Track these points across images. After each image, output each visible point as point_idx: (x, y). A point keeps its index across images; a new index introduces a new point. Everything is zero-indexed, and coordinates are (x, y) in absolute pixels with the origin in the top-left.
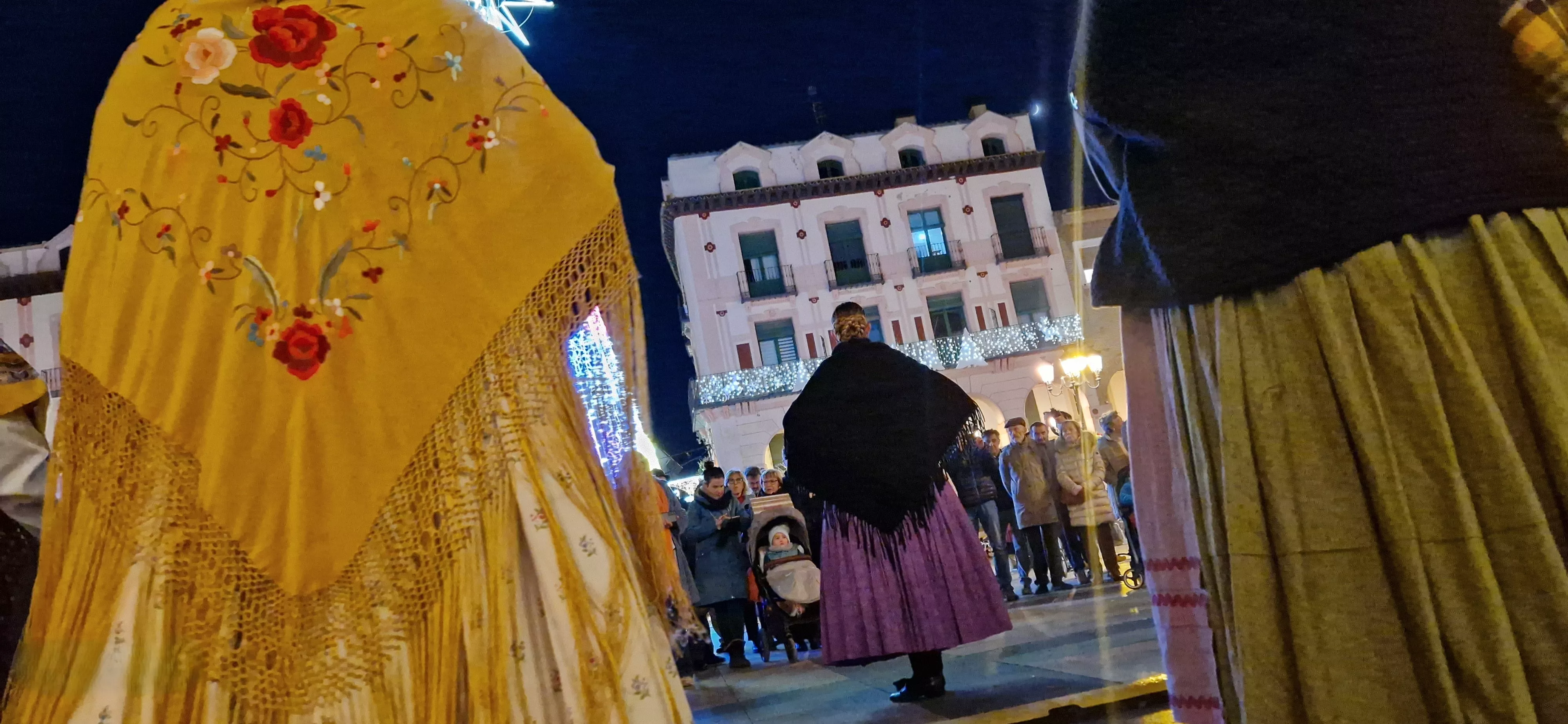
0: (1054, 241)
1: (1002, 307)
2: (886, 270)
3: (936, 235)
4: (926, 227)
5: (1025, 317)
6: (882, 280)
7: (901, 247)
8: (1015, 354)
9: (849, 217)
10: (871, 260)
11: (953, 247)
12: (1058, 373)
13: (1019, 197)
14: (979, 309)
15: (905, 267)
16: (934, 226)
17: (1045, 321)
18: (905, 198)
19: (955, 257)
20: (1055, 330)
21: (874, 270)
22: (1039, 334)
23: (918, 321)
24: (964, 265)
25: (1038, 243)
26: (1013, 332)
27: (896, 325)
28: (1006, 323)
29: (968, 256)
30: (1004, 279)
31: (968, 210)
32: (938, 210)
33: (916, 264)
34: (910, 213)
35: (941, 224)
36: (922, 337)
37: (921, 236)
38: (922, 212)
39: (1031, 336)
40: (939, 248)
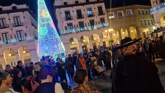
0: (106, 13)
1: (99, 21)
2: (84, 16)
3: (91, 12)
4: (89, 11)
5: (102, 23)
6: (84, 18)
7: (86, 13)
8: (101, 28)
9: (79, 9)
10: (82, 15)
11: (93, 13)
12: (108, 31)
13: (101, 7)
14: (96, 22)
15: (87, 16)
16: (90, 11)
17: (104, 23)
18: (87, 7)
19: (93, 15)
20: (105, 25)
21: (83, 16)
22: (104, 25)
23: (88, 23)
24: (94, 16)
25: (104, 13)
26: (100, 25)
27: (86, 24)
28: (99, 24)
29: (95, 15)
30: (99, 18)
31: (95, 8)
32: (91, 8)
33: (88, 16)
34: (87, 9)
35: (91, 10)
36: (89, 26)
37: (88, 12)
38: (89, 9)
39: (103, 26)
40: (91, 13)
